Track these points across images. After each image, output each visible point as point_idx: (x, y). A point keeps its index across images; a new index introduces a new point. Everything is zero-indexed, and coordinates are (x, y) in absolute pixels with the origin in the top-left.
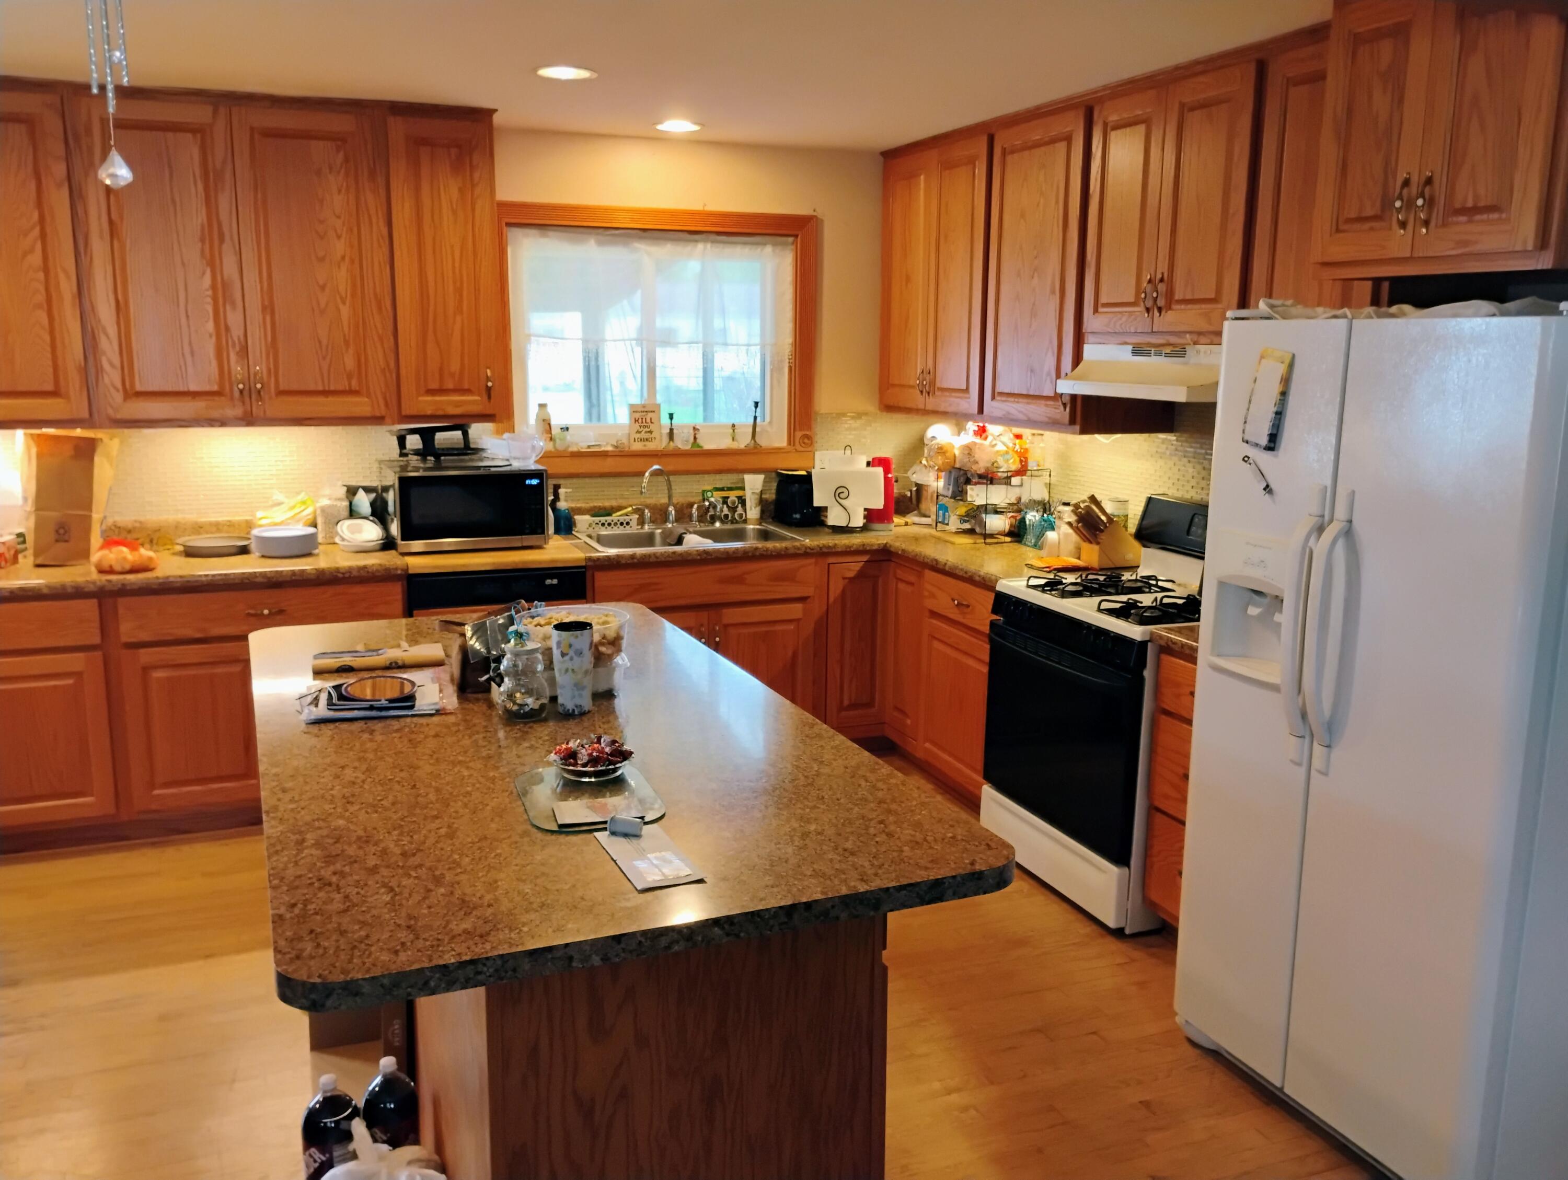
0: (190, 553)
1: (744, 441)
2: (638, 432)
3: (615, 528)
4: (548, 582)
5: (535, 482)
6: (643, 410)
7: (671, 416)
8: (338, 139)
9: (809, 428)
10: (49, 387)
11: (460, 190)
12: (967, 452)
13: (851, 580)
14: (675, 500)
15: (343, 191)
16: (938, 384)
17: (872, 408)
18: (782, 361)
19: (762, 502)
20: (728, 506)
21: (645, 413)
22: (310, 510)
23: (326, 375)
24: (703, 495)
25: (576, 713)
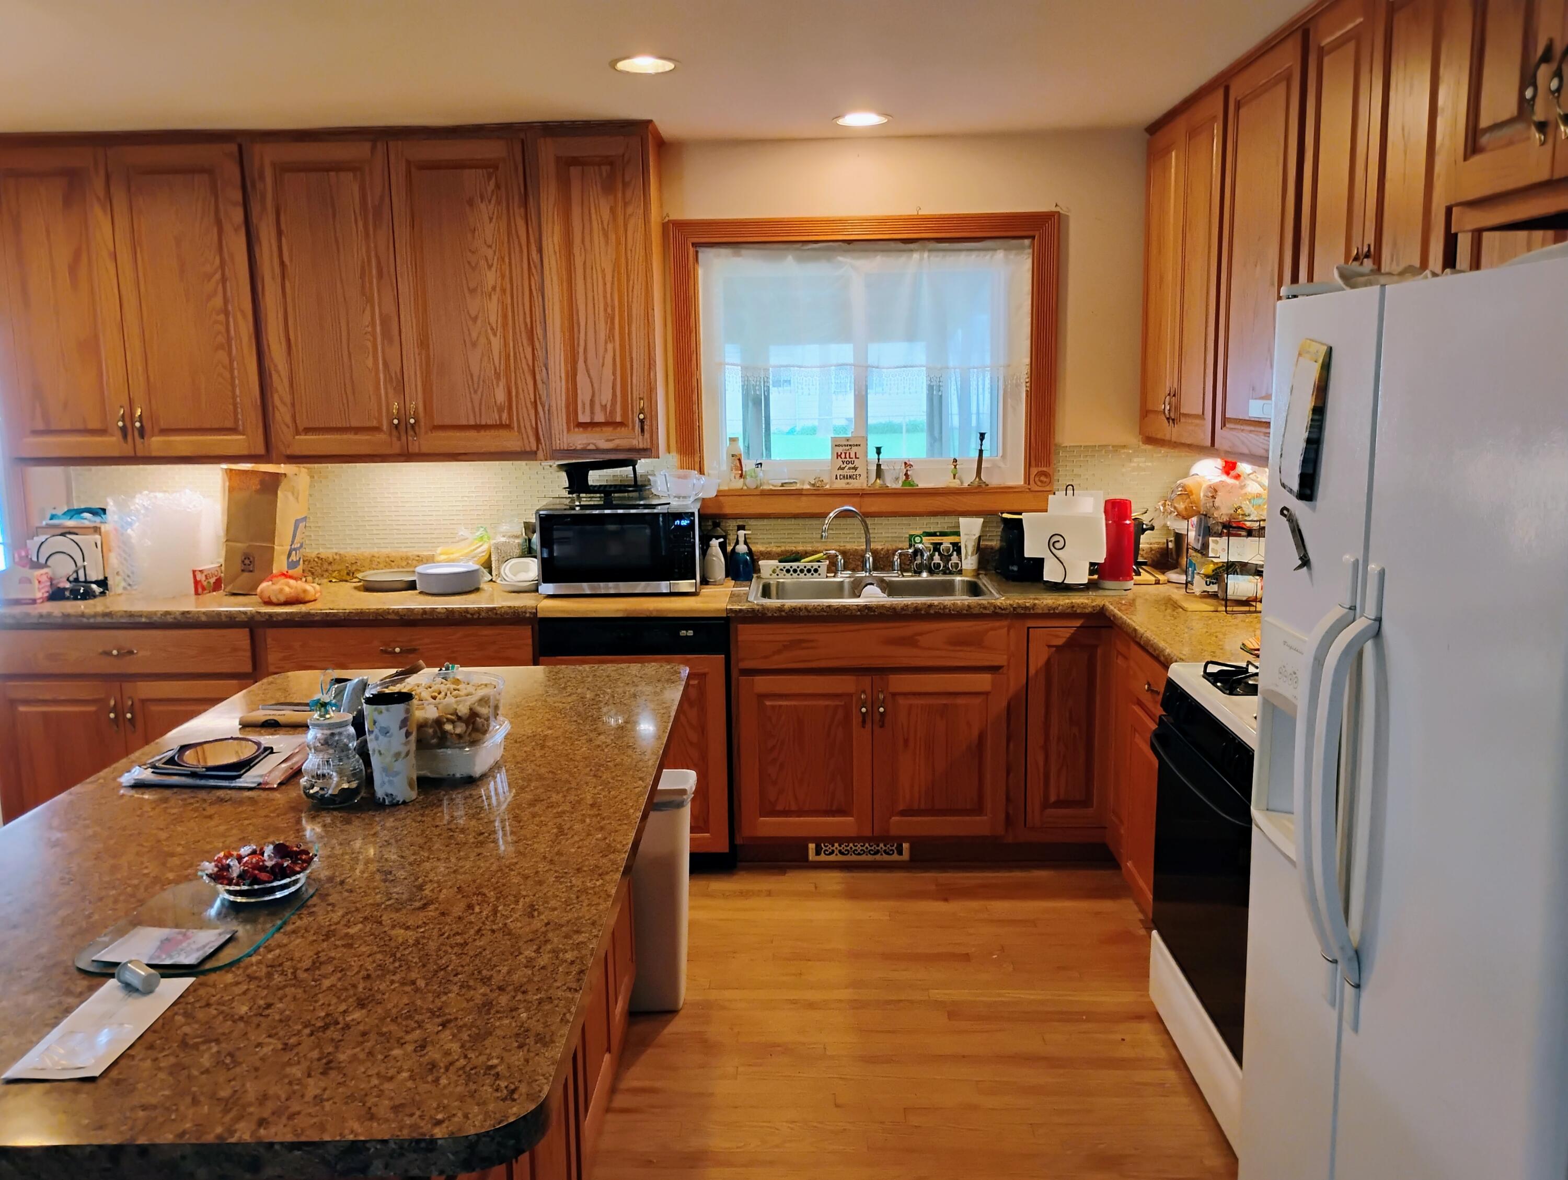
0: (370, 587)
1: (969, 478)
2: (840, 468)
3: (802, 575)
4: (683, 633)
5: (684, 523)
6: (847, 443)
7: (878, 450)
8: (491, 166)
9: (1048, 463)
10: (229, 424)
11: (613, 211)
12: (1210, 495)
13: (1059, 648)
14: (873, 546)
15: (494, 220)
16: (1184, 410)
17: (1133, 439)
18: (1018, 385)
19: (980, 550)
20: (940, 554)
21: (849, 447)
22: (485, 547)
23: (477, 410)
24: (910, 540)
25: (387, 803)
